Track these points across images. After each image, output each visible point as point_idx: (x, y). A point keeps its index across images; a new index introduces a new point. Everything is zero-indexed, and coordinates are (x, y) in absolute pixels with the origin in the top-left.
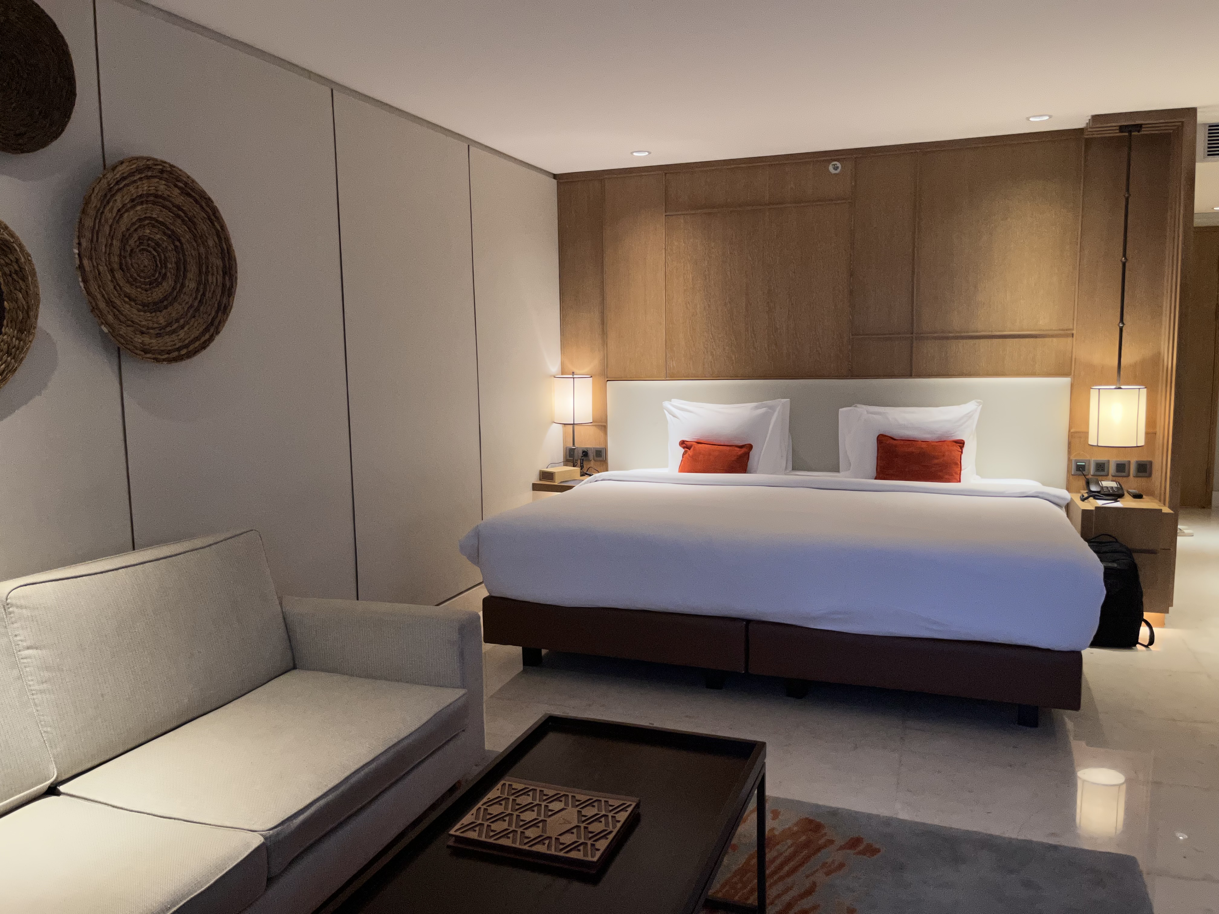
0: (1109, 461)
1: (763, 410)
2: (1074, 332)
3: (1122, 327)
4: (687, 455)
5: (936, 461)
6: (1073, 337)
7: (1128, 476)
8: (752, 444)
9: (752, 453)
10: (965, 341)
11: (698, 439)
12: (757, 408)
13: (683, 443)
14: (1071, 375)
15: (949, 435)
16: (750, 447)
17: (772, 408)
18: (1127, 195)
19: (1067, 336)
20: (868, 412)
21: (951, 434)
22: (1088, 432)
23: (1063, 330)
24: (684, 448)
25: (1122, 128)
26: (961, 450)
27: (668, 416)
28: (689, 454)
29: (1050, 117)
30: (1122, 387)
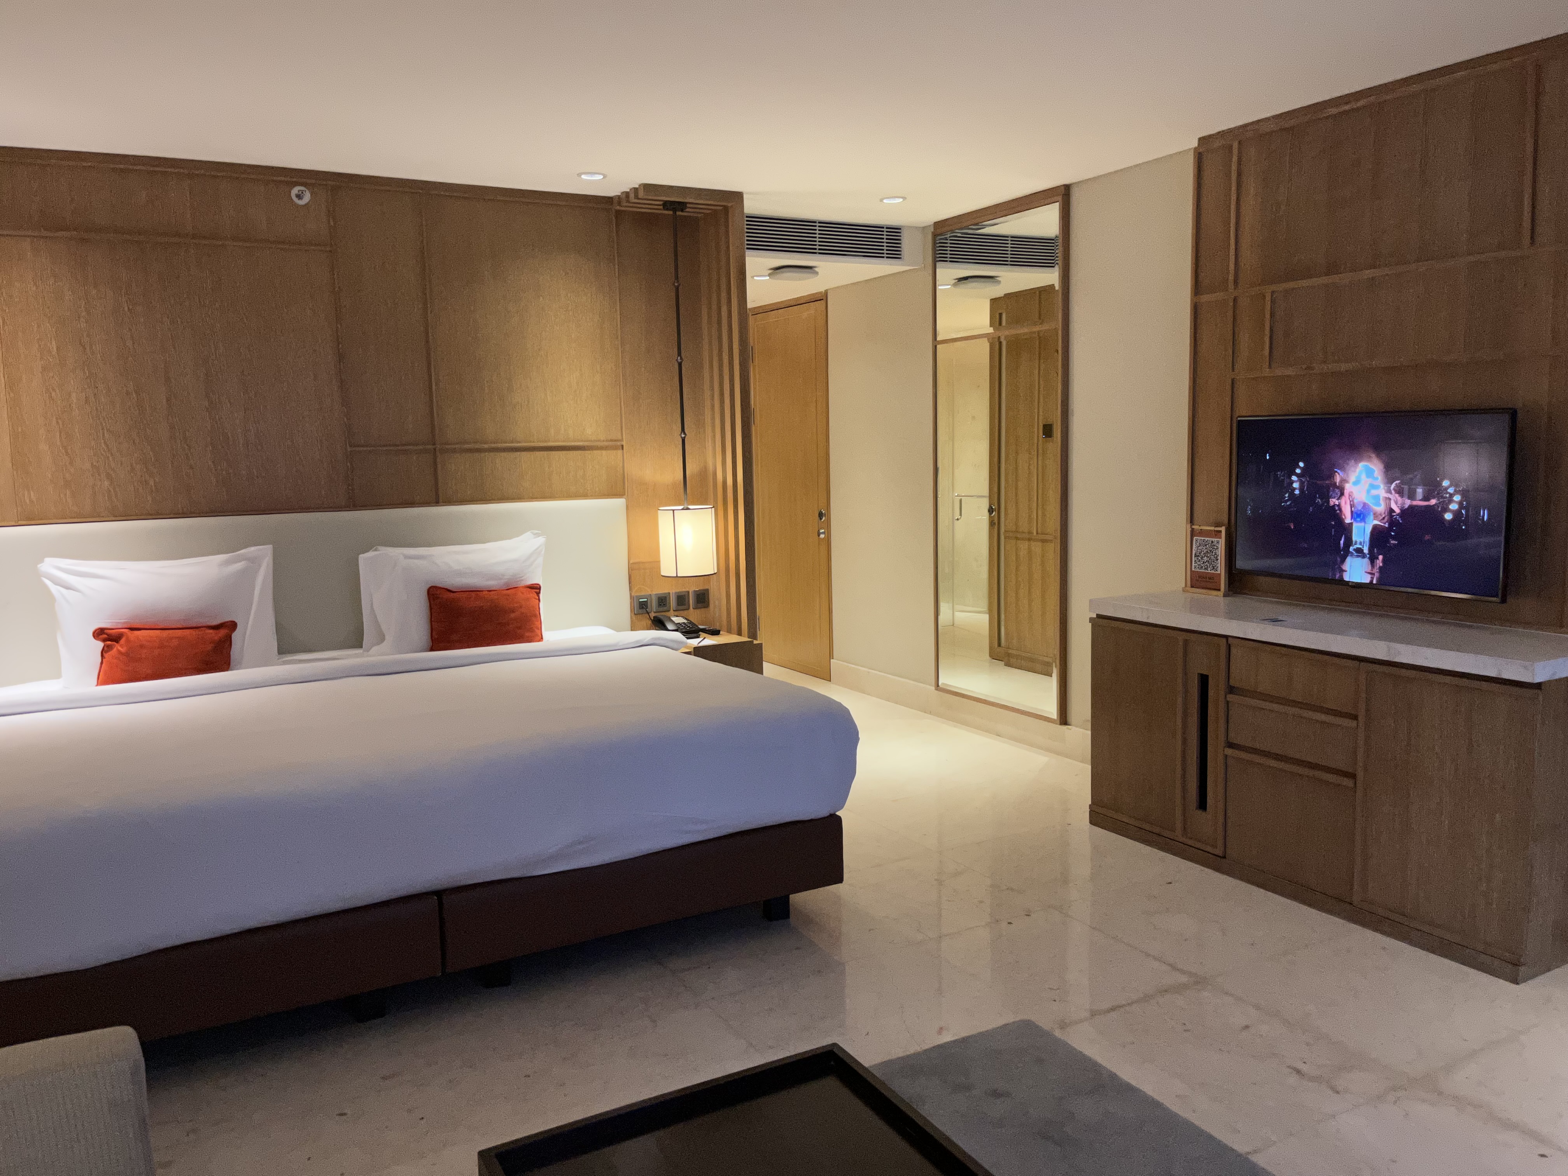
0: (669, 593)
1: (239, 566)
2: (624, 443)
3: (685, 437)
4: (114, 652)
5: (513, 615)
6: (623, 449)
7: (688, 609)
8: (236, 621)
9: (236, 636)
10: (503, 454)
11: (124, 623)
12: (228, 563)
13: (99, 633)
14: (625, 495)
15: (518, 579)
16: (233, 626)
17: (254, 561)
18: (676, 284)
19: (615, 448)
20: (407, 557)
21: (521, 577)
22: (659, 562)
23: (611, 440)
24: (104, 640)
25: (666, 205)
26: (537, 598)
27: (54, 588)
28: (118, 650)
29: (605, 176)
30: (690, 507)
